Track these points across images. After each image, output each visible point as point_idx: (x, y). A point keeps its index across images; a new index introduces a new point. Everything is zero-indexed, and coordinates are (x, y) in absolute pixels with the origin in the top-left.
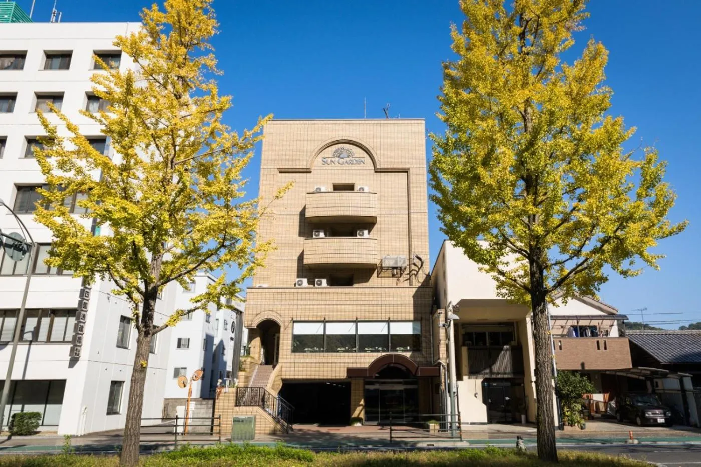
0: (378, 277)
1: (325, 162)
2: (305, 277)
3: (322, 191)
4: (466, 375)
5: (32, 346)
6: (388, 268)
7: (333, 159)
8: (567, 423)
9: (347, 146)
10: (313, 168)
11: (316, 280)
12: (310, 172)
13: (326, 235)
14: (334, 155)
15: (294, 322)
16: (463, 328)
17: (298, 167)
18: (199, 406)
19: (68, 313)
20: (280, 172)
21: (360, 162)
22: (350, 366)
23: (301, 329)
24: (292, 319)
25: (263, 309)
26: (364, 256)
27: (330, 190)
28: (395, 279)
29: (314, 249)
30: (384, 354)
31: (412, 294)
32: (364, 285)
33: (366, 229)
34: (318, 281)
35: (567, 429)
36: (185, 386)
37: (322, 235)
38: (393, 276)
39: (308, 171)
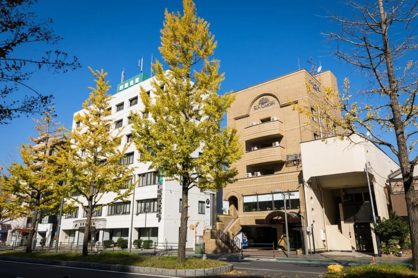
0: (286, 167)
1: (255, 109)
2: (250, 172)
3: (254, 124)
4: (342, 221)
5: (147, 214)
6: (291, 161)
7: (259, 106)
8: (383, 253)
9: (265, 97)
10: (250, 114)
11: (255, 173)
12: (249, 116)
13: (258, 148)
14: (259, 104)
15: (243, 196)
16: (343, 191)
17: (243, 115)
18: (200, 238)
19: (154, 200)
20: (236, 120)
21: (272, 104)
22: (257, 218)
23: (248, 200)
24: (242, 195)
25: (230, 191)
26: (274, 157)
27: (259, 123)
28: (296, 167)
29: (249, 157)
30: (272, 211)
31: (297, 176)
32: (279, 172)
33: (277, 141)
34: (256, 173)
35: (384, 256)
36: (193, 229)
37: (256, 148)
38: (294, 165)
39: (248, 116)
